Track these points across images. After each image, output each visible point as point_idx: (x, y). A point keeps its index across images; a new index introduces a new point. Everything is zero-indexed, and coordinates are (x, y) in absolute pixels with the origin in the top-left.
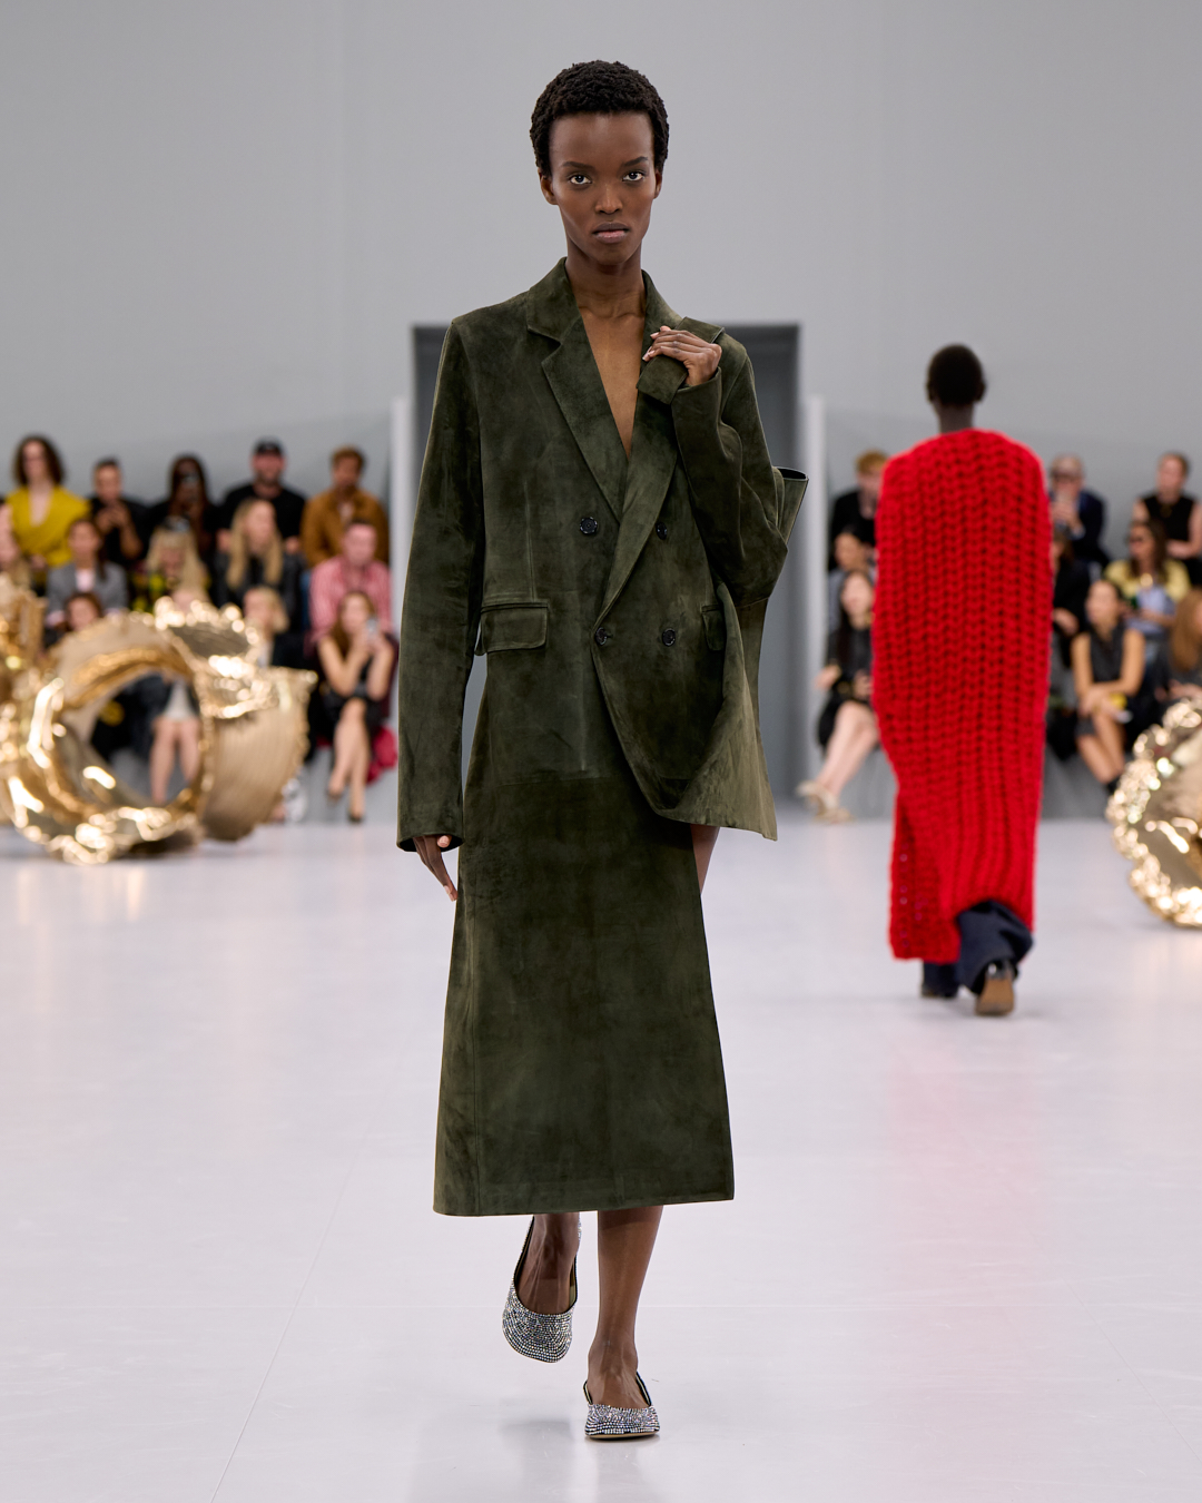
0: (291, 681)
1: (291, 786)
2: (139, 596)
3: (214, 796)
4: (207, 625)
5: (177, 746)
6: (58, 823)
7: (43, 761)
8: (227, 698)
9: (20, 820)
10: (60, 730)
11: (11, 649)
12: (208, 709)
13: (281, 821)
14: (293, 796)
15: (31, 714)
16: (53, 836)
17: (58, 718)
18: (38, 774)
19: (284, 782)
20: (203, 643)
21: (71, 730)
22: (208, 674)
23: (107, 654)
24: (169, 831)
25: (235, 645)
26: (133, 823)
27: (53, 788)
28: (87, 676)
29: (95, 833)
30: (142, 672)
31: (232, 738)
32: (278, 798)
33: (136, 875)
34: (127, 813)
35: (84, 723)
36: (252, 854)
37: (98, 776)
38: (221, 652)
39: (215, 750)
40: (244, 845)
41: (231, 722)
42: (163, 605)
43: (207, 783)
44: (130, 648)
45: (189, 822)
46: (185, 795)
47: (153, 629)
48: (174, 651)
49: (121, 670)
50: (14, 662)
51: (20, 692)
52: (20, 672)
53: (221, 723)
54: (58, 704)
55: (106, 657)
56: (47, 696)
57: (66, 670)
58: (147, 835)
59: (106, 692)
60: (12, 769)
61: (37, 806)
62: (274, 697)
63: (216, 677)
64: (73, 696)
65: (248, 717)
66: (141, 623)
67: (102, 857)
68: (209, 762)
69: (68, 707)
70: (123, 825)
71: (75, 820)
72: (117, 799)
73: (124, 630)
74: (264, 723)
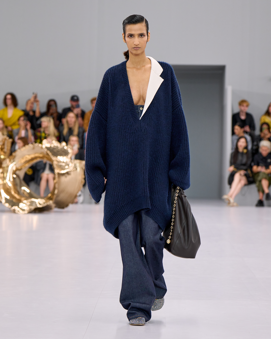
0: (80, 163)
1: (80, 193)
2: (38, 139)
3: (58, 196)
4: (57, 147)
5: (47, 181)
6: (14, 202)
7: (10, 185)
8: (62, 168)
9: (3, 201)
10: (15, 176)
11: (2, 153)
12: (57, 171)
13: (77, 203)
14: (80, 196)
15: (7, 172)
16: (12, 206)
17: (14, 173)
18: (8, 188)
19: (78, 192)
20: (56, 152)
21: (18, 176)
22: (57, 161)
23: (29, 155)
24: (45, 205)
25: (64, 153)
26: (35, 202)
27: (13, 192)
28: (23, 161)
29: (25, 205)
30: (38, 160)
31: (63, 179)
32: (76, 196)
33: (35, 217)
34: (33, 200)
35: (22, 174)
36: (68, 212)
37: (25, 189)
38: (61, 155)
39: (59, 183)
40: (66, 209)
41: (63, 174)
42: (44, 141)
43: (56, 192)
44: (35, 154)
45: (51, 202)
46: (50, 195)
47: (42, 148)
48: (48, 154)
49: (32, 159)
50: (2, 157)
51: (4, 165)
52: (4, 159)
53: (60, 175)
54: (14, 169)
55: (28, 156)
56: (12, 166)
57: (17, 160)
58: (39, 206)
59: (28, 165)
60: (2, 186)
61: (8, 197)
62: (75, 167)
63: (59, 162)
64: (18, 166)
65: (68, 173)
66: (38, 146)
67: (26, 212)
68: (57, 186)
69: (17, 169)
70: (32, 203)
71: (20, 201)
72: (30, 196)
73: (34, 148)
74: (73, 175)
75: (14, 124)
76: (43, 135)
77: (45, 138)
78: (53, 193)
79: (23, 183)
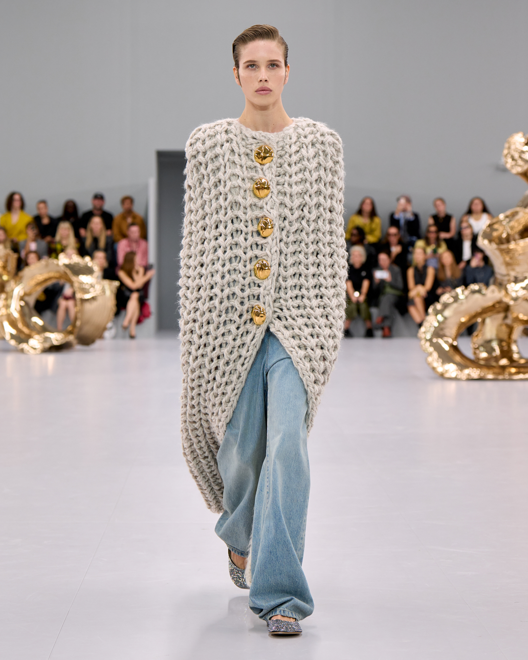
0: (110, 285)
1: (110, 325)
3: (81, 328)
4: (78, 264)
6: (22, 338)
7: (16, 315)
8: (86, 291)
9: (8, 337)
10: (23, 303)
14: (111, 328)
15: (12, 297)
16: (20, 343)
17: (22, 299)
18: (14, 319)
19: (107, 323)
20: (77, 270)
21: (27, 303)
22: (79, 282)
23: (41, 274)
24: (64, 341)
25: (89, 271)
26: (50, 338)
27: (20, 325)
28: (33, 283)
29: (36, 342)
30: (53, 281)
31: (88, 306)
32: (105, 329)
33: (51, 358)
34: (48, 334)
35: (32, 301)
36: (95, 350)
37: (37, 320)
38: (83, 274)
39: (81, 311)
40: (92, 347)
41: (87, 300)
43: (78, 323)
44: (49, 272)
45: (71, 338)
46: (70, 328)
47: (58, 265)
48: (66, 273)
49: (46, 280)
50: (5, 278)
51: (8, 289)
52: (8, 281)
53: (83, 301)
54: (22, 293)
55: (40, 275)
56: (18, 290)
57: (25, 281)
58: (55, 343)
59: (40, 289)
60: (4, 318)
61: (14, 332)
62: (103, 291)
63: (82, 283)
64: (28, 290)
65: (93, 298)
66: (53, 263)
67: (38, 351)
68: (79, 315)
69: (26, 294)
70: (46, 339)
71: (29, 337)
72: (44, 329)
73: (47, 265)
74: (100, 301)
75: (20, 233)
76: (59, 247)
77: (63, 250)
78: (74, 326)
79: (34, 312)
